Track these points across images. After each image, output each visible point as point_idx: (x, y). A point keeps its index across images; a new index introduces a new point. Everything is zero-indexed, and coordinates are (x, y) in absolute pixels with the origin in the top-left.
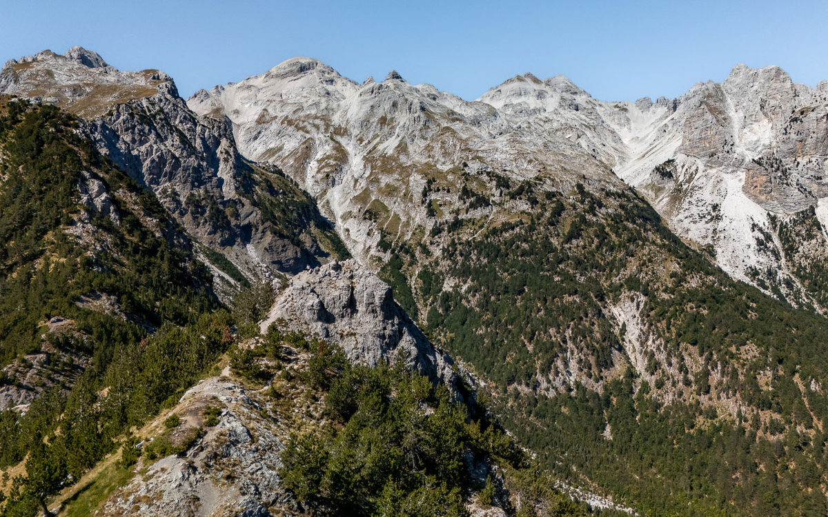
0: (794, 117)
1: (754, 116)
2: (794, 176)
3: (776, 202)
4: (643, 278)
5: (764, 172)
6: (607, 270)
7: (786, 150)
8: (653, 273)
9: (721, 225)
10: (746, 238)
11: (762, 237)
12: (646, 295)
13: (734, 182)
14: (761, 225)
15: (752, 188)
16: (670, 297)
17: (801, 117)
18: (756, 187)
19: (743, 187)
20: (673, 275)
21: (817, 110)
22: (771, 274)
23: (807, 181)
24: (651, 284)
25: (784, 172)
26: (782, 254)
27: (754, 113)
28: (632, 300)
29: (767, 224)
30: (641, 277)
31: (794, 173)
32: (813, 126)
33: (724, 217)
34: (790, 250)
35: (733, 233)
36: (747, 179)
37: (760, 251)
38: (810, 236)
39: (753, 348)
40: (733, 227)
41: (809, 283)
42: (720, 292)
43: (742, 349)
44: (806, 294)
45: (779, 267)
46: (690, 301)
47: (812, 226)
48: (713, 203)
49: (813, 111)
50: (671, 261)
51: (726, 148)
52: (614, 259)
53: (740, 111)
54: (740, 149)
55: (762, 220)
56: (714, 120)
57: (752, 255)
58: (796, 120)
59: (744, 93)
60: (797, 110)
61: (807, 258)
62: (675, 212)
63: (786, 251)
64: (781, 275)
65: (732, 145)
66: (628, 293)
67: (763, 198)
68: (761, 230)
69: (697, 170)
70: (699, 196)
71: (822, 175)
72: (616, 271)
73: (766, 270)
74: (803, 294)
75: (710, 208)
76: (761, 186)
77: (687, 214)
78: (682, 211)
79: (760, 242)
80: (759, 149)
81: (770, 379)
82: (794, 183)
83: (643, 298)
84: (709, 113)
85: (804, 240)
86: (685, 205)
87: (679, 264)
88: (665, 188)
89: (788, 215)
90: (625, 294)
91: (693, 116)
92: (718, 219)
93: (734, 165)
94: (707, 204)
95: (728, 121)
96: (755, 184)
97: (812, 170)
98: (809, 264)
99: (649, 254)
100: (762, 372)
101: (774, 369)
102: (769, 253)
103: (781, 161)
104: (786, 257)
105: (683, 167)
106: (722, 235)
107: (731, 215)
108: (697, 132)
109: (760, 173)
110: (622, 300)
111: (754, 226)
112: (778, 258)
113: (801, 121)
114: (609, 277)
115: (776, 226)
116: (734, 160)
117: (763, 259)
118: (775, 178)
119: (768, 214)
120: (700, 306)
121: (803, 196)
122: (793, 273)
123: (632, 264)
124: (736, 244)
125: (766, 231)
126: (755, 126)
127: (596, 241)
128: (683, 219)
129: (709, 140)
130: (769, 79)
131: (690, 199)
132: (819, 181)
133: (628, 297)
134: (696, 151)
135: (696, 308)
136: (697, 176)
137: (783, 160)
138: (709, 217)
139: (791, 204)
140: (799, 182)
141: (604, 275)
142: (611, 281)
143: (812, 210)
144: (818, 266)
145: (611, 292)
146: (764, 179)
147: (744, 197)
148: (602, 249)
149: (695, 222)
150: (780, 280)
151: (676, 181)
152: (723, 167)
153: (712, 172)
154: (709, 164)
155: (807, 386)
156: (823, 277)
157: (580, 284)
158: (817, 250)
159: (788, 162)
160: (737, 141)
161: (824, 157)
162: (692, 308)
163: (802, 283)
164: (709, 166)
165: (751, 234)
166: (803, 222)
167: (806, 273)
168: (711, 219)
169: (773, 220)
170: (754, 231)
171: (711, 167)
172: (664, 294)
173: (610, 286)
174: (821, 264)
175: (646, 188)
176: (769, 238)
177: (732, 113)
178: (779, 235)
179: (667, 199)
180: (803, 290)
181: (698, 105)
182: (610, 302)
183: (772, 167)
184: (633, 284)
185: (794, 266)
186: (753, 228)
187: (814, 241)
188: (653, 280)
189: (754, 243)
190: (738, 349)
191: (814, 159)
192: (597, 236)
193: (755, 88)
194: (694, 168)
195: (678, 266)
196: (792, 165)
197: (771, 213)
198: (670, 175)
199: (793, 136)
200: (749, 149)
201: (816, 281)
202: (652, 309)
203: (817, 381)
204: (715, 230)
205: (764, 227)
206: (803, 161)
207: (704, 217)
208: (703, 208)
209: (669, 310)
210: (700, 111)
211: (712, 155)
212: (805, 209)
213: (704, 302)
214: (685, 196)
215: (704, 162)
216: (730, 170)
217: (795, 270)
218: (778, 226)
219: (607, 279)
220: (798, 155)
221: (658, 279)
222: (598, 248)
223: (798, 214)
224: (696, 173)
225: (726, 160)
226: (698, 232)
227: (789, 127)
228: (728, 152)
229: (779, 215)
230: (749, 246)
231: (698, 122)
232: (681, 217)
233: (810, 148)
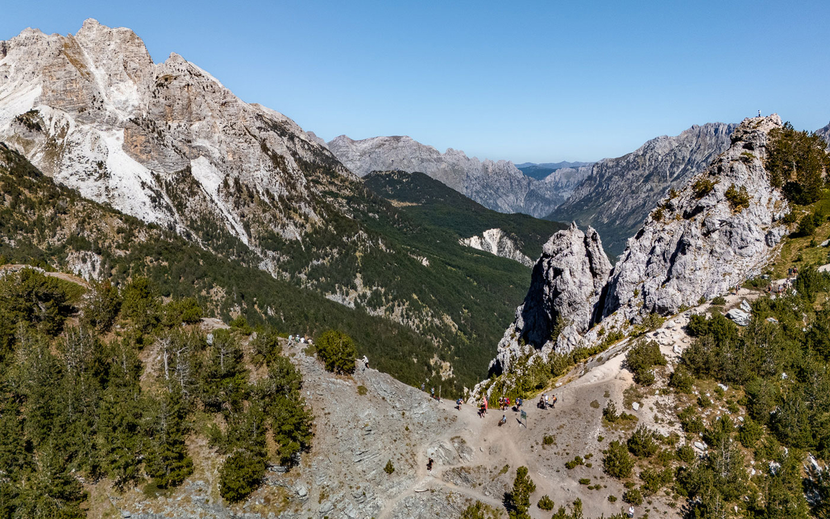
0: (159, 82)
1: (119, 76)
2: (168, 138)
3: (156, 161)
4: (88, 236)
5: (142, 132)
6: (36, 232)
7: (157, 113)
8: (99, 230)
9: (112, 183)
10: (140, 196)
11: (154, 195)
12: (99, 254)
13: (113, 141)
14: (149, 184)
15: (132, 147)
16: (126, 253)
17: (166, 83)
18: (136, 146)
19: (123, 146)
20: (120, 231)
21: (179, 79)
22: (172, 228)
23: (180, 144)
24: (100, 242)
25: (160, 133)
26: (174, 210)
27: (118, 72)
28: (84, 261)
29: (153, 182)
30: (86, 235)
31: (168, 136)
32: (178, 93)
33: (112, 174)
34: (181, 207)
35: (125, 191)
36: (126, 138)
37: (155, 207)
38: (193, 194)
39: (220, 290)
40: (124, 185)
41: (203, 234)
42: (169, 244)
43: (212, 291)
44: (203, 244)
45: (175, 222)
46: (147, 255)
47: (192, 184)
48: (97, 160)
49: (175, 79)
50: (111, 216)
51: (97, 105)
52: (40, 218)
53: (101, 68)
54: (110, 108)
55: (149, 179)
56: (78, 73)
57: (149, 211)
58: (161, 85)
59: (102, 50)
60: (160, 76)
61: (195, 212)
62: (56, 169)
63: (176, 206)
64: (179, 229)
65: (102, 102)
66: (76, 254)
67: (144, 157)
68: (150, 188)
69: (68, 125)
70: (79, 152)
71: (191, 139)
72: (50, 231)
73: (166, 225)
74: (200, 244)
75: (95, 165)
76: (141, 146)
77: (71, 171)
78: (64, 167)
79: (153, 200)
80: (130, 109)
81: (240, 313)
82: (170, 144)
83: (96, 257)
84: (70, 64)
85: (189, 196)
86: (66, 161)
87: (121, 219)
88: (34, 142)
89: (169, 174)
90: (71, 256)
91: (52, 65)
92: (107, 177)
93: (107, 123)
94: (90, 161)
95: (91, 75)
96: (135, 144)
97: (183, 133)
98: (198, 217)
99: (84, 210)
100: (232, 309)
101: (240, 304)
102: (164, 209)
103: (155, 123)
104: (178, 213)
105: (51, 119)
106: (116, 193)
107: (119, 173)
108: (60, 84)
109: (139, 132)
110: (71, 262)
111: (143, 184)
112: (172, 215)
113: (167, 88)
114: (42, 238)
115: (162, 183)
116: (107, 117)
117: (161, 215)
118: (153, 139)
119: (152, 173)
120: (159, 259)
121: (179, 157)
122: (188, 226)
123: (68, 221)
124: (132, 202)
125: (155, 189)
126: (121, 85)
127: (8, 197)
128: (68, 176)
129: (76, 94)
130: (125, 41)
131: (70, 155)
132: (190, 144)
133: (78, 258)
134: (62, 104)
135: (156, 261)
136: (70, 132)
137: (156, 122)
138: (97, 175)
139: (171, 164)
140: (174, 144)
141: (33, 237)
142: (48, 243)
143: (189, 169)
144: (206, 218)
145: (53, 255)
146: (143, 138)
147: (125, 156)
148: (20, 207)
149: (83, 180)
150: (180, 233)
151: (47, 134)
152: (96, 124)
153: (86, 127)
154: (79, 119)
155: (266, 313)
156: (212, 228)
157: (12, 249)
158: (201, 205)
159: (160, 124)
160: (106, 99)
161: (191, 123)
162: (151, 262)
163: (197, 234)
164: (81, 120)
165: (143, 192)
166: (184, 181)
167: (198, 225)
168: (100, 177)
169: (157, 178)
170: (144, 189)
171: (83, 123)
172: (118, 251)
173: (49, 248)
174: (207, 217)
175: (10, 139)
176: (159, 196)
177: (92, 69)
178: (167, 192)
179: (42, 154)
180: (199, 240)
181: (57, 53)
182: (57, 267)
183: (148, 128)
184: (78, 243)
185: (187, 220)
186: (142, 186)
187: (197, 197)
188: (101, 238)
189: (148, 200)
190: (208, 293)
191: (182, 124)
192: (9, 193)
193: (113, 46)
194: (63, 123)
195: (121, 221)
196: (164, 127)
197: (154, 172)
198: (38, 127)
199: (162, 100)
200: (119, 108)
201: (208, 231)
202: (112, 268)
203: (271, 308)
204: (107, 188)
205: (152, 186)
206: (174, 125)
207: (92, 174)
208: (87, 165)
209: (129, 267)
210: (60, 61)
211: (82, 110)
212: (182, 169)
213: (160, 254)
214: (63, 152)
215: (74, 117)
216: (104, 128)
217: (189, 223)
218: (164, 184)
219: (40, 242)
220: (169, 119)
221: (106, 236)
222: (14, 206)
223: (177, 173)
224: (68, 128)
225: (98, 116)
226: (89, 191)
227: (157, 91)
228: (99, 109)
229: (161, 174)
230: (144, 203)
231: (60, 72)
232: (65, 173)
233: (178, 113)
